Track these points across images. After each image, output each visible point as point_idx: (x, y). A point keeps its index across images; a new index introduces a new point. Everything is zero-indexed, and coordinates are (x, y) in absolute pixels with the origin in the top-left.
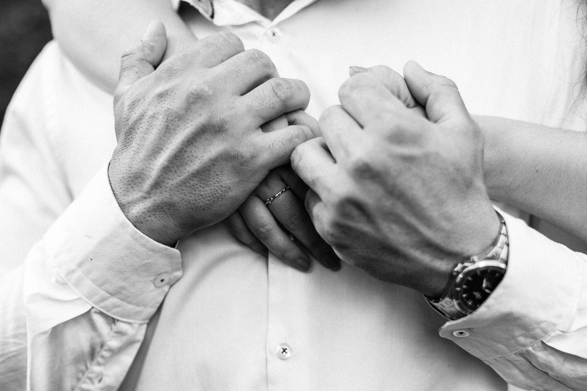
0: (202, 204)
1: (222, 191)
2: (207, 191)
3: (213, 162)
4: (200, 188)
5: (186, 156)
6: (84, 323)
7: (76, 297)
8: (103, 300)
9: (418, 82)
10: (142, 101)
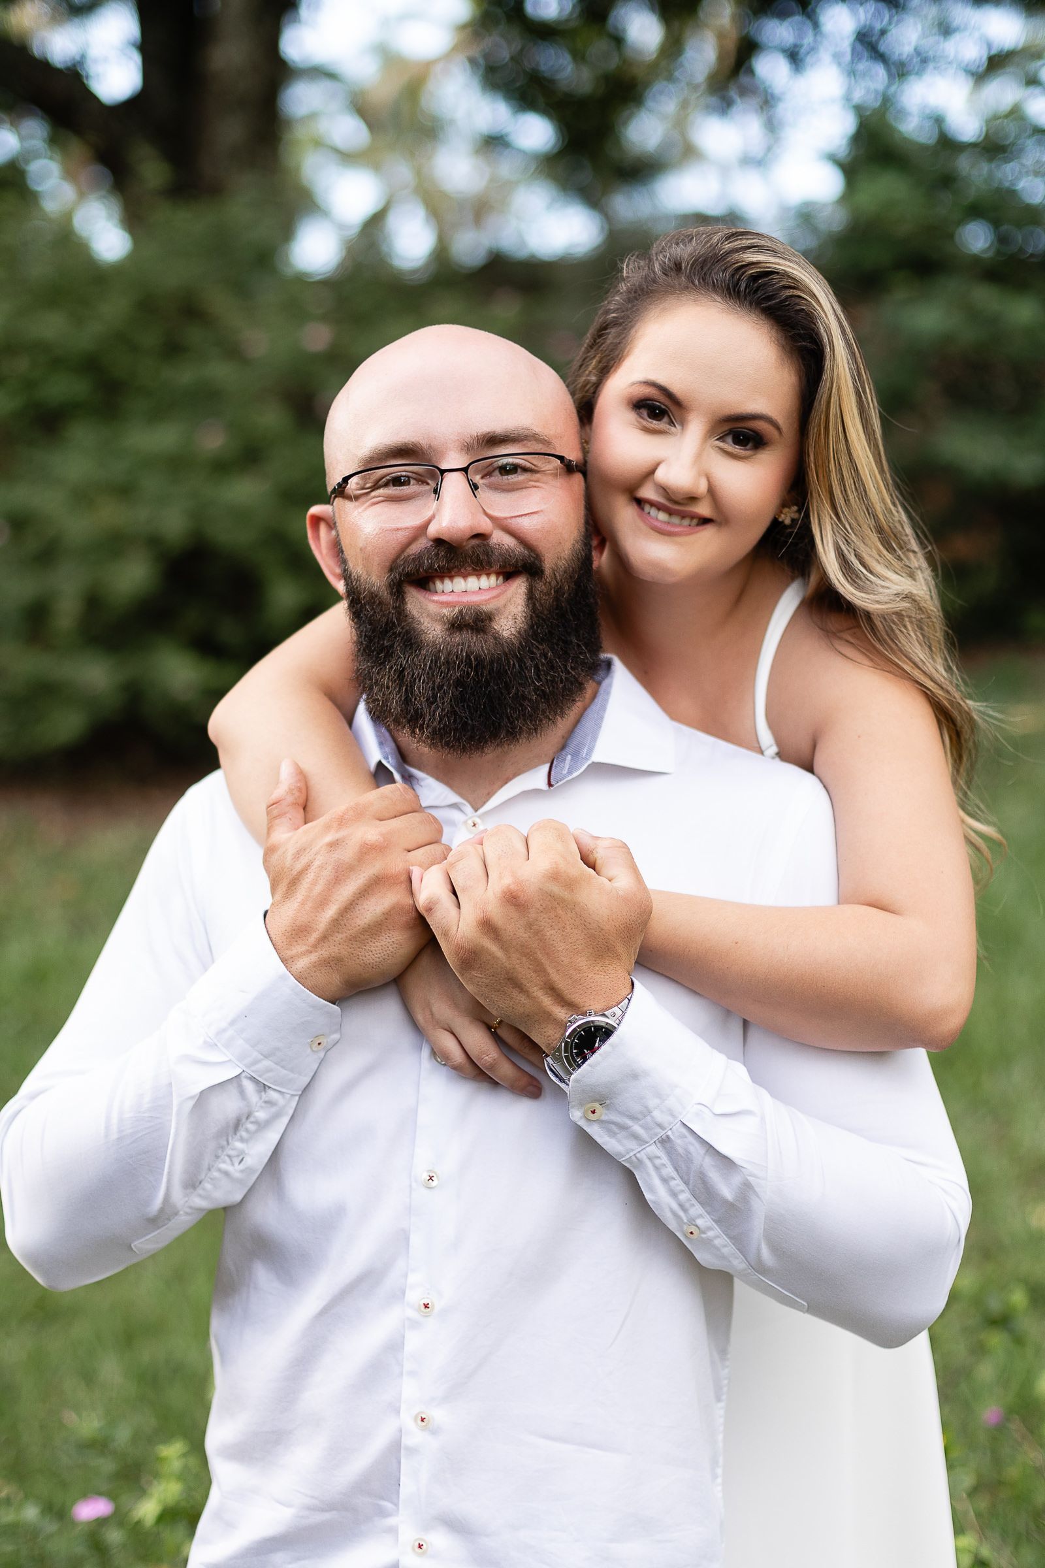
0: (371, 961)
1: (393, 948)
2: (377, 947)
3: (386, 916)
4: (371, 943)
5: (357, 909)
6: (233, 1090)
7: (227, 1059)
8: (256, 1062)
9: (587, 842)
10: (308, 850)
